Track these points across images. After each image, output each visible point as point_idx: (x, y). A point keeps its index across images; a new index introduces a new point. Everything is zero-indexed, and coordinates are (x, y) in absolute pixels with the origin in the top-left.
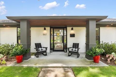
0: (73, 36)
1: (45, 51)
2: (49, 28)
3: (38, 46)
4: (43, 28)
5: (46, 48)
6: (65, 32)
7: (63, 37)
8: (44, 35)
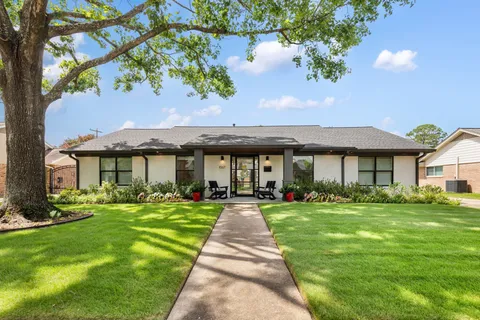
0: (268, 169)
1: (225, 192)
2: (229, 156)
3: (213, 184)
4: (220, 156)
5: (226, 188)
6: (256, 162)
7: (253, 171)
8: (221, 167)
